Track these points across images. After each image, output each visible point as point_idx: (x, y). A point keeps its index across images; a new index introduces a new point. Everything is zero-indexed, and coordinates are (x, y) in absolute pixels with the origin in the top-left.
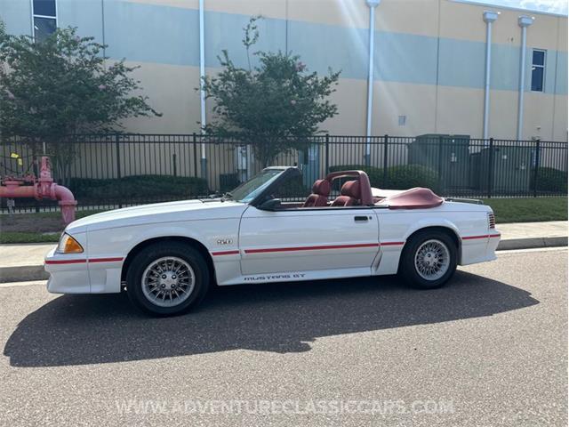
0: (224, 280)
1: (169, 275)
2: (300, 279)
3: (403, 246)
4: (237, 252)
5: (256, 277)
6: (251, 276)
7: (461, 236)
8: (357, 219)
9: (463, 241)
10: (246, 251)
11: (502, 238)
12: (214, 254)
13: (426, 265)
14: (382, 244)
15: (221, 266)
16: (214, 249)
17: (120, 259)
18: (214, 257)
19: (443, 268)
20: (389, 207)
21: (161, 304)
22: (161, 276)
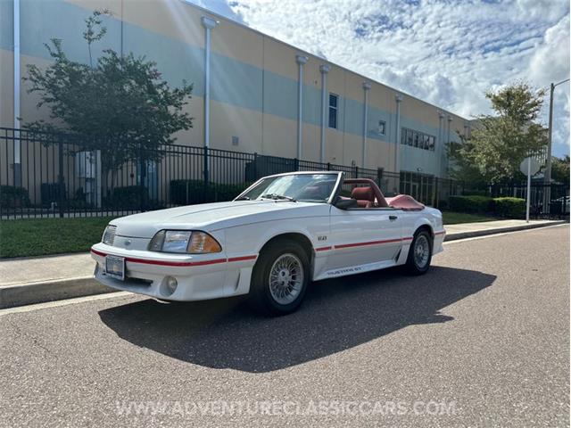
0: (318, 275)
1: (287, 272)
2: (355, 272)
3: (412, 240)
4: (330, 248)
5: (334, 271)
6: (332, 271)
7: (435, 232)
8: (392, 218)
9: (436, 236)
10: (336, 247)
11: (447, 233)
12: (318, 250)
13: (418, 256)
15: (318, 262)
16: (316, 245)
17: (254, 257)
18: (317, 253)
19: (426, 258)
20: (402, 209)
21: (281, 301)
22: (280, 273)
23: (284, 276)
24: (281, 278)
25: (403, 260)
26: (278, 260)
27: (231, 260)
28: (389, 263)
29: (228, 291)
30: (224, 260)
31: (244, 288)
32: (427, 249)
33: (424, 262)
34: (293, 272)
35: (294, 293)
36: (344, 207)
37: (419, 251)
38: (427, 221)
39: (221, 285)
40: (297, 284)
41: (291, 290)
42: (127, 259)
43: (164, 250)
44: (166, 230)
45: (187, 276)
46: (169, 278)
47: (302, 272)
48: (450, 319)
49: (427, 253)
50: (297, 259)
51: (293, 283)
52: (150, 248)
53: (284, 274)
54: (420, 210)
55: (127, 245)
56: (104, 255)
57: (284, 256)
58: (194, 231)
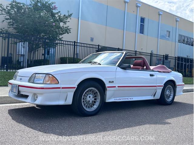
0: (110, 99)
2: (129, 100)
3: (163, 87)
4: (115, 87)
5: (118, 98)
6: (116, 98)
7: (177, 84)
8: (151, 75)
9: (178, 86)
10: (118, 87)
12: (108, 87)
13: (167, 96)
14: (158, 86)
15: (109, 93)
16: (107, 85)
17: (74, 88)
19: (172, 97)
21: (88, 110)
22: (88, 97)
23: (90, 98)
24: (88, 99)
25: (158, 96)
26: (87, 90)
27: (63, 88)
28: (150, 98)
29: (62, 103)
30: (60, 88)
31: (69, 101)
32: (173, 92)
33: (171, 99)
34: (95, 96)
35: (95, 107)
37: (167, 93)
38: (173, 79)
39: (58, 99)
40: (97, 103)
41: (93, 105)
42: (19, 86)
43: (34, 82)
44: (36, 73)
46: (35, 94)
47: (99, 97)
48: (170, 123)
49: (172, 95)
50: (97, 91)
51: (95, 102)
52: (29, 81)
53: (90, 97)
54: (169, 72)
55: (21, 80)
57: (91, 88)
58: (47, 74)
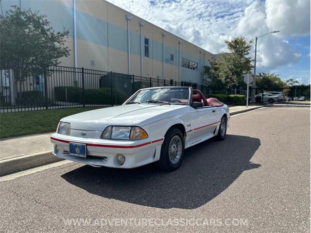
0: (186, 146)
1: (175, 146)
3: (220, 122)
4: (192, 130)
5: (191, 142)
7: (227, 117)
8: (213, 111)
9: (228, 119)
10: (194, 129)
12: (188, 132)
13: (222, 130)
15: (187, 138)
16: (187, 130)
17: (162, 139)
18: (187, 133)
20: (216, 106)
21: (173, 162)
22: (173, 147)
23: (174, 149)
25: (217, 133)
26: (172, 139)
27: (153, 142)
28: (211, 136)
29: (150, 160)
30: (149, 143)
31: (158, 157)
32: (225, 126)
33: (224, 133)
35: (178, 157)
36: (195, 107)
38: (225, 112)
40: (179, 152)
41: (176, 155)
42: (87, 145)
43: (112, 138)
44: (112, 126)
45: (132, 154)
46: (118, 155)
47: (181, 145)
50: (179, 138)
51: (177, 152)
52: (102, 137)
54: (222, 106)
55: (84, 135)
56: (68, 142)
57: (174, 137)
58: (132, 127)
